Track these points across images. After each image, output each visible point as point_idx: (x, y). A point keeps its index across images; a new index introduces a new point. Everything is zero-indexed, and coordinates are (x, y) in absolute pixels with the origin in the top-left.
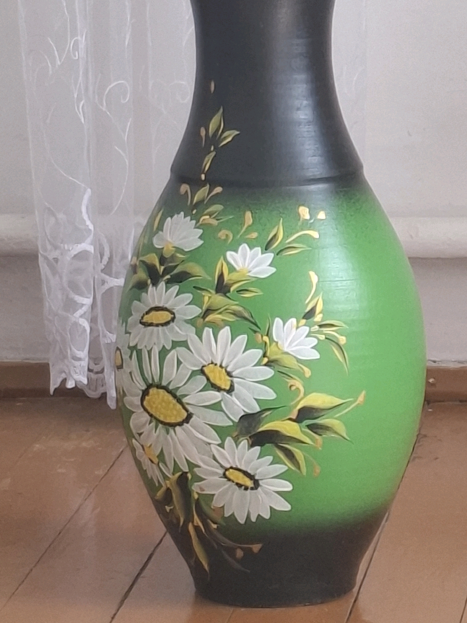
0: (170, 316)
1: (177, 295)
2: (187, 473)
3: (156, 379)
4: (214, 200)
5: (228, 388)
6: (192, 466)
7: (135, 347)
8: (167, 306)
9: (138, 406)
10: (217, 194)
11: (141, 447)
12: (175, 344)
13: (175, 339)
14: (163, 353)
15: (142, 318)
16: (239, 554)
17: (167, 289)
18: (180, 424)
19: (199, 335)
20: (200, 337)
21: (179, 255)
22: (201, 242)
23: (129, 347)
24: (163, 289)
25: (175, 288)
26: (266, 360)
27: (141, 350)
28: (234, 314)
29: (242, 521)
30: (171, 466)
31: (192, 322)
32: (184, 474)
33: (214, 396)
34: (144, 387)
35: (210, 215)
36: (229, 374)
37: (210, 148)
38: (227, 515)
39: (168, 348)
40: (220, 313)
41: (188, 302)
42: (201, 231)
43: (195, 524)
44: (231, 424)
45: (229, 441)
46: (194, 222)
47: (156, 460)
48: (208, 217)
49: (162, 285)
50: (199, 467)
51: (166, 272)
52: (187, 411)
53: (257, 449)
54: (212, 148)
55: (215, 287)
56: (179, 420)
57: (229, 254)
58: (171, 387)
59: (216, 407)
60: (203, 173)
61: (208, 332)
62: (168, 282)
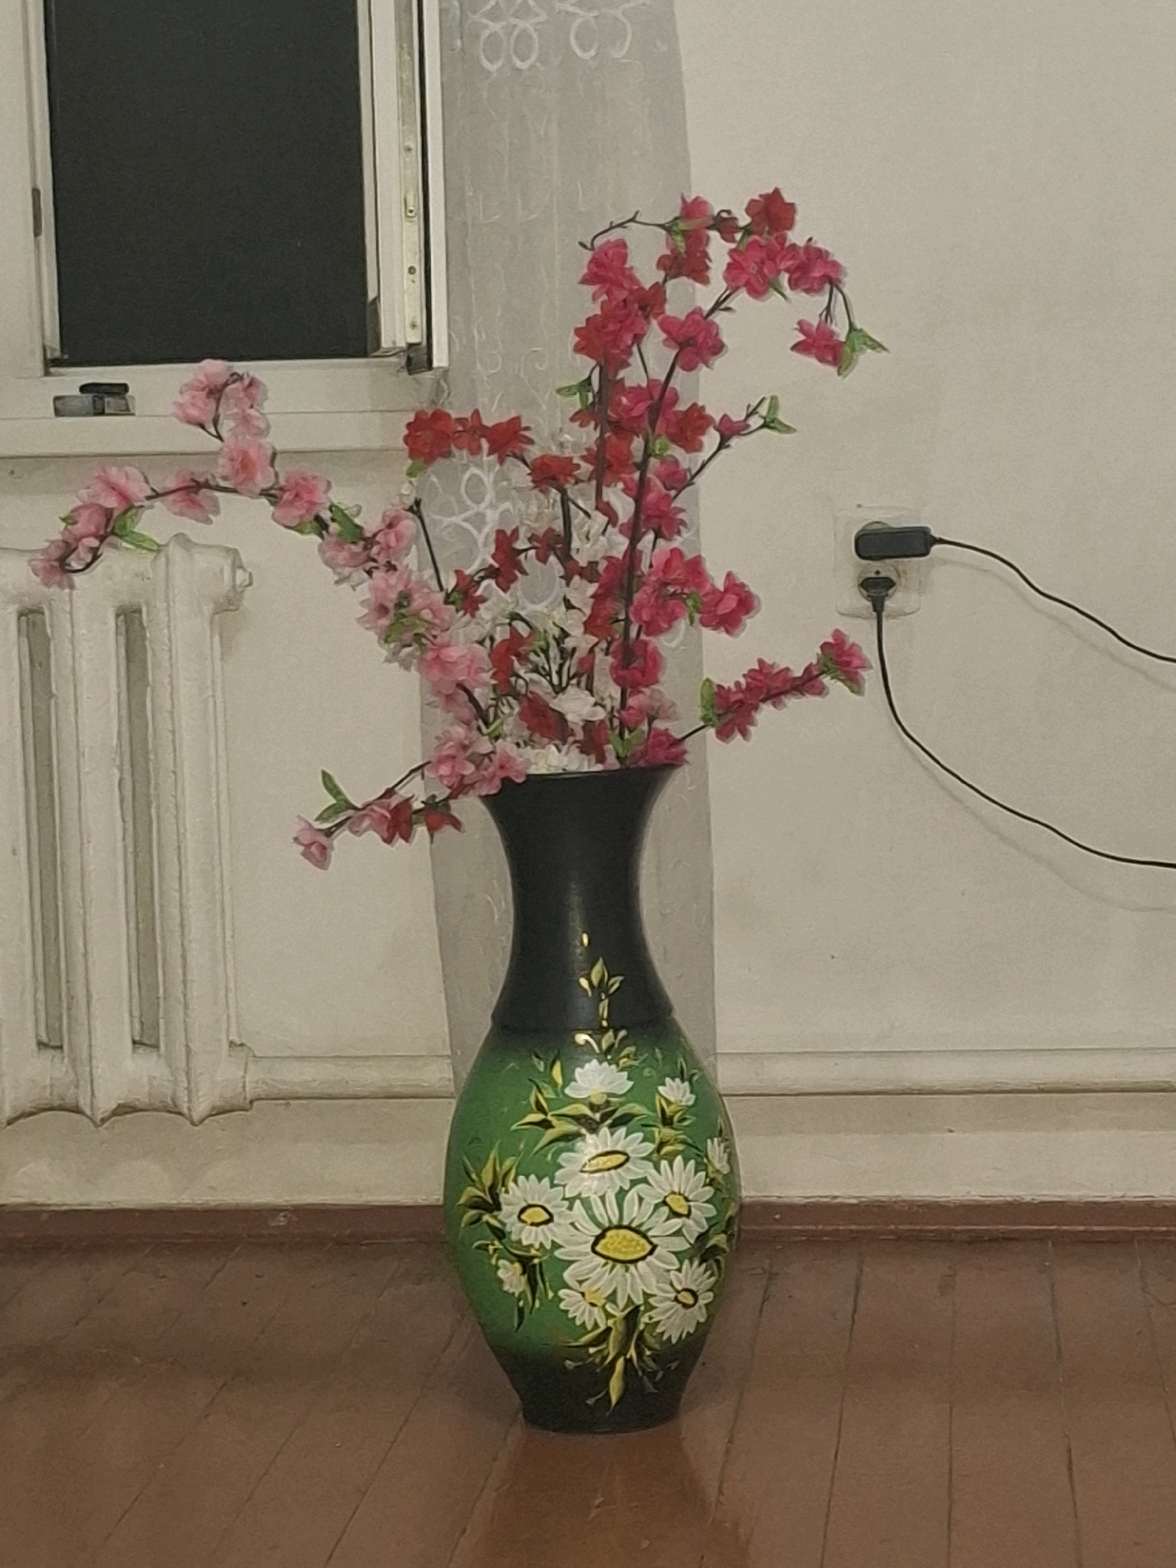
0: (622, 1158)
1: (627, 1135)
2: (638, 1307)
3: (615, 1221)
4: (624, 1042)
5: (686, 1212)
6: (647, 1296)
7: (578, 1197)
8: (619, 1148)
9: (586, 1254)
10: (624, 1038)
11: (579, 1295)
12: (634, 1183)
13: (632, 1178)
14: (621, 1194)
15: (584, 1166)
16: (660, 1376)
17: (612, 1134)
18: (643, 1258)
19: (657, 1168)
20: (658, 1170)
21: (612, 1099)
22: (631, 1083)
23: (564, 1199)
24: (606, 1135)
25: (622, 1130)
26: (708, 1180)
27: (588, 1197)
28: (683, 1142)
29: (674, 1341)
30: (622, 1303)
31: (647, 1158)
32: (637, 1308)
33: (676, 1223)
34: (598, 1232)
35: (627, 1056)
36: (687, 1200)
37: (600, 996)
38: (665, 1337)
39: (626, 1187)
40: (672, 1144)
41: (640, 1140)
42: (625, 1074)
43: (628, 1356)
44: (688, 1246)
45: (686, 1263)
46: (614, 1067)
47: (601, 1302)
48: (625, 1060)
49: (604, 1130)
50: (654, 1296)
51: (604, 1118)
52: (651, 1243)
53: (704, 1265)
54: (603, 996)
55: (660, 1120)
56: (643, 1254)
57: (661, 1089)
58: (634, 1225)
59: (678, 1233)
60: (603, 1019)
61: (664, 1164)
62: (611, 1126)
